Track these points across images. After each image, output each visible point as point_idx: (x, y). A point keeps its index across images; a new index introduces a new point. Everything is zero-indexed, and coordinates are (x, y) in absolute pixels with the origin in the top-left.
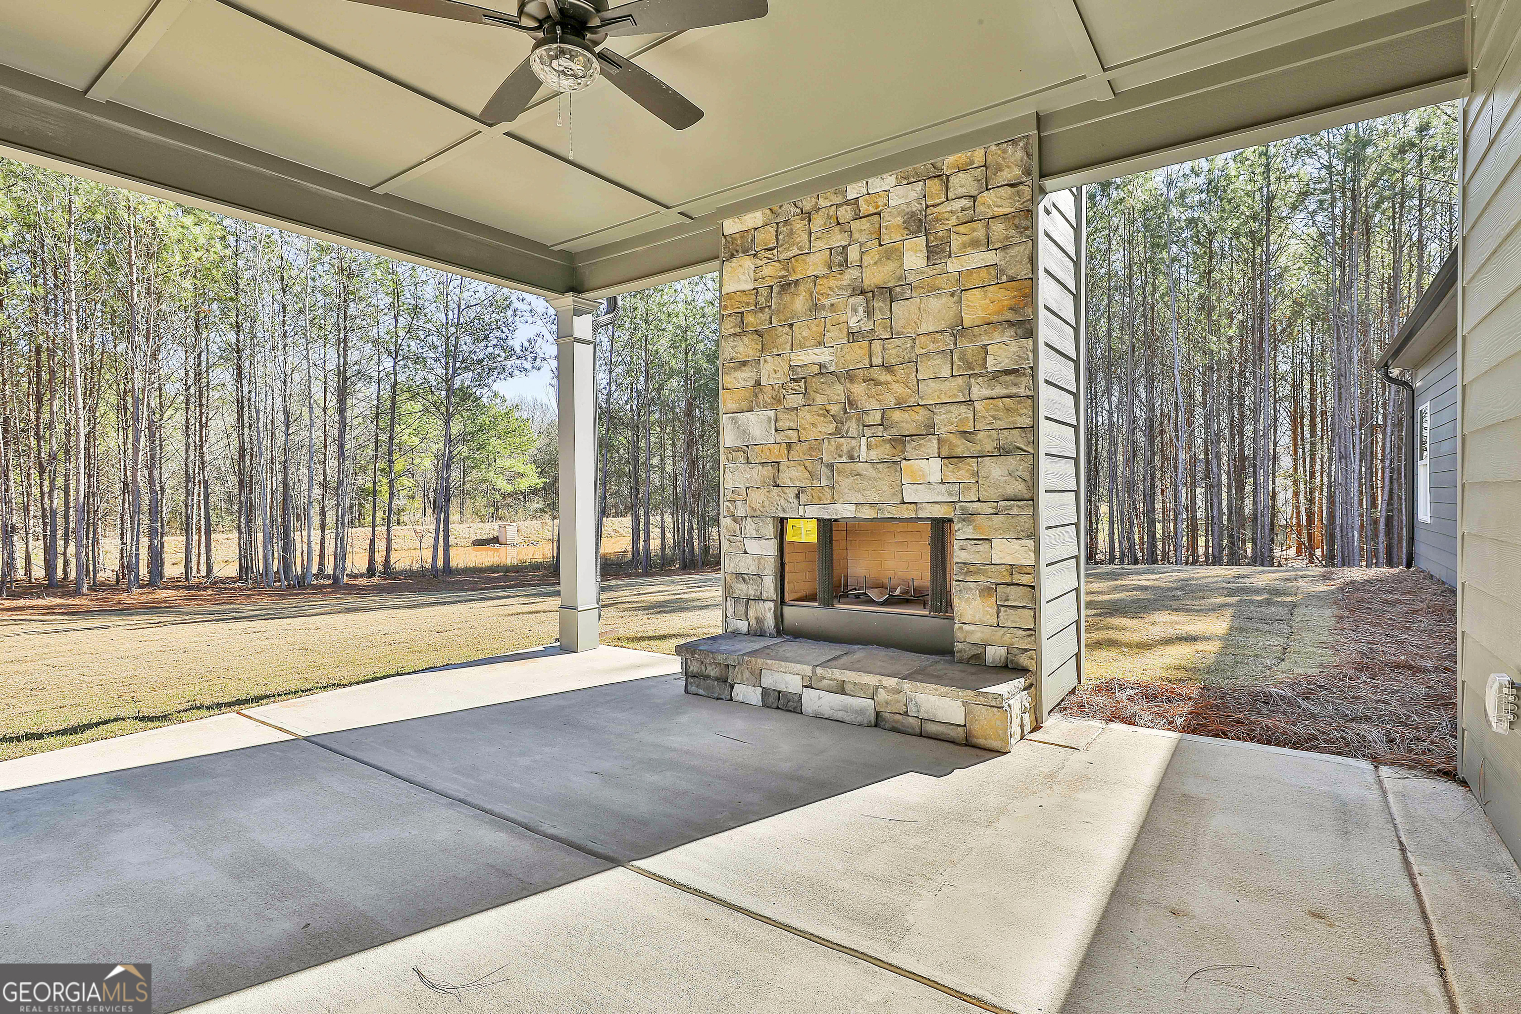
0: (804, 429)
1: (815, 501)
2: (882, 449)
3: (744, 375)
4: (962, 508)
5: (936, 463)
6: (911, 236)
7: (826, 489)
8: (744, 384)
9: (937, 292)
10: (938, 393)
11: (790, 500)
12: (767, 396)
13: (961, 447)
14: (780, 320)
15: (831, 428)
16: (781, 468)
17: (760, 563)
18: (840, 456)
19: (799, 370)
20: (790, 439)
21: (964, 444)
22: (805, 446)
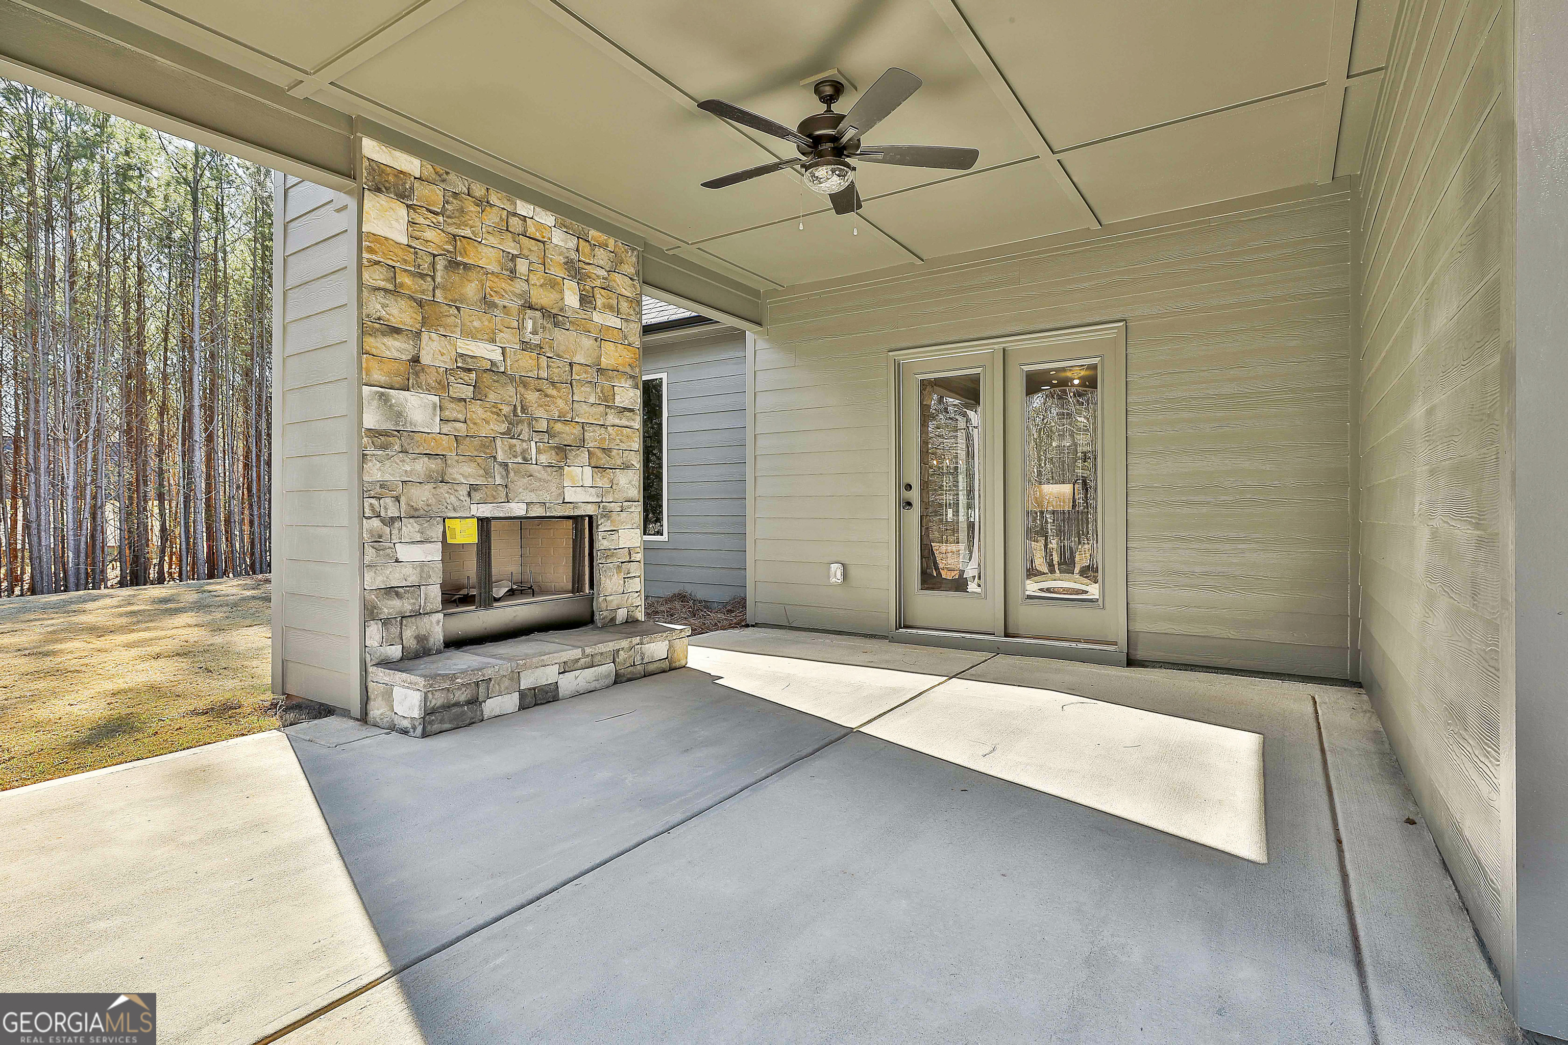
0: (475, 424)
1: (490, 500)
2: (549, 454)
3: (397, 344)
4: (604, 507)
5: (588, 471)
6: (570, 278)
7: (500, 488)
8: (396, 354)
9: (588, 333)
10: (587, 415)
11: (462, 498)
12: (431, 379)
13: (604, 460)
14: (446, 298)
15: (503, 427)
16: (449, 462)
17: (422, 571)
18: (515, 457)
19: (469, 360)
20: (459, 431)
21: (605, 458)
22: (476, 442)
